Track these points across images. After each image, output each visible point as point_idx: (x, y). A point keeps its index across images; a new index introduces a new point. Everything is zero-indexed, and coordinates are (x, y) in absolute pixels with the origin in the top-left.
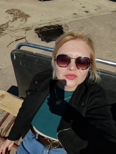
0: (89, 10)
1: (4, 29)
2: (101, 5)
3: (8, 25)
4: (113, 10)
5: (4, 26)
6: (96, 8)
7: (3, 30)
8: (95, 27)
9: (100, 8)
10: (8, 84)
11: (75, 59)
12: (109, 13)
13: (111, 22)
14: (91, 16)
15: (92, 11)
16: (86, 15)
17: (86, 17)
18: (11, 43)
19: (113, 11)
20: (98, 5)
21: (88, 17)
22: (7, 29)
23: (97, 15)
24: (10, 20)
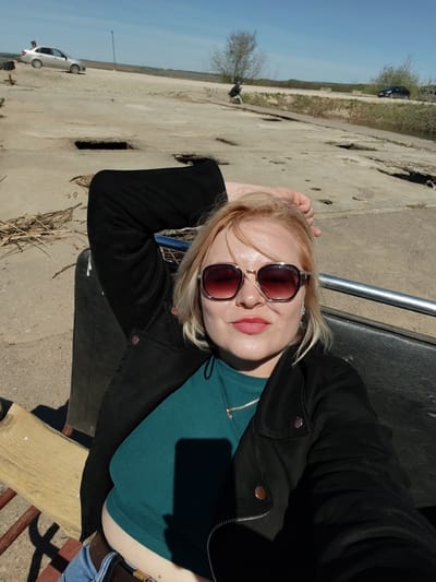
0: (334, 197)
1: (55, 225)
2: (374, 188)
3: (71, 216)
4: (414, 204)
5: (58, 217)
6: (356, 193)
7: (52, 228)
8: (353, 244)
9: (370, 196)
10: (27, 399)
11: (254, 272)
12: (400, 209)
13: (407, 235)
14: (340, 215)
15: (344, 201)
16: (325, 210)
17: (324, 217)
18: (66, 268)
19: (413, 207)
20: (363, 186)
21: (330, 216)
22: (64, 225)
23: (361, 213)
24: (80, 204)
